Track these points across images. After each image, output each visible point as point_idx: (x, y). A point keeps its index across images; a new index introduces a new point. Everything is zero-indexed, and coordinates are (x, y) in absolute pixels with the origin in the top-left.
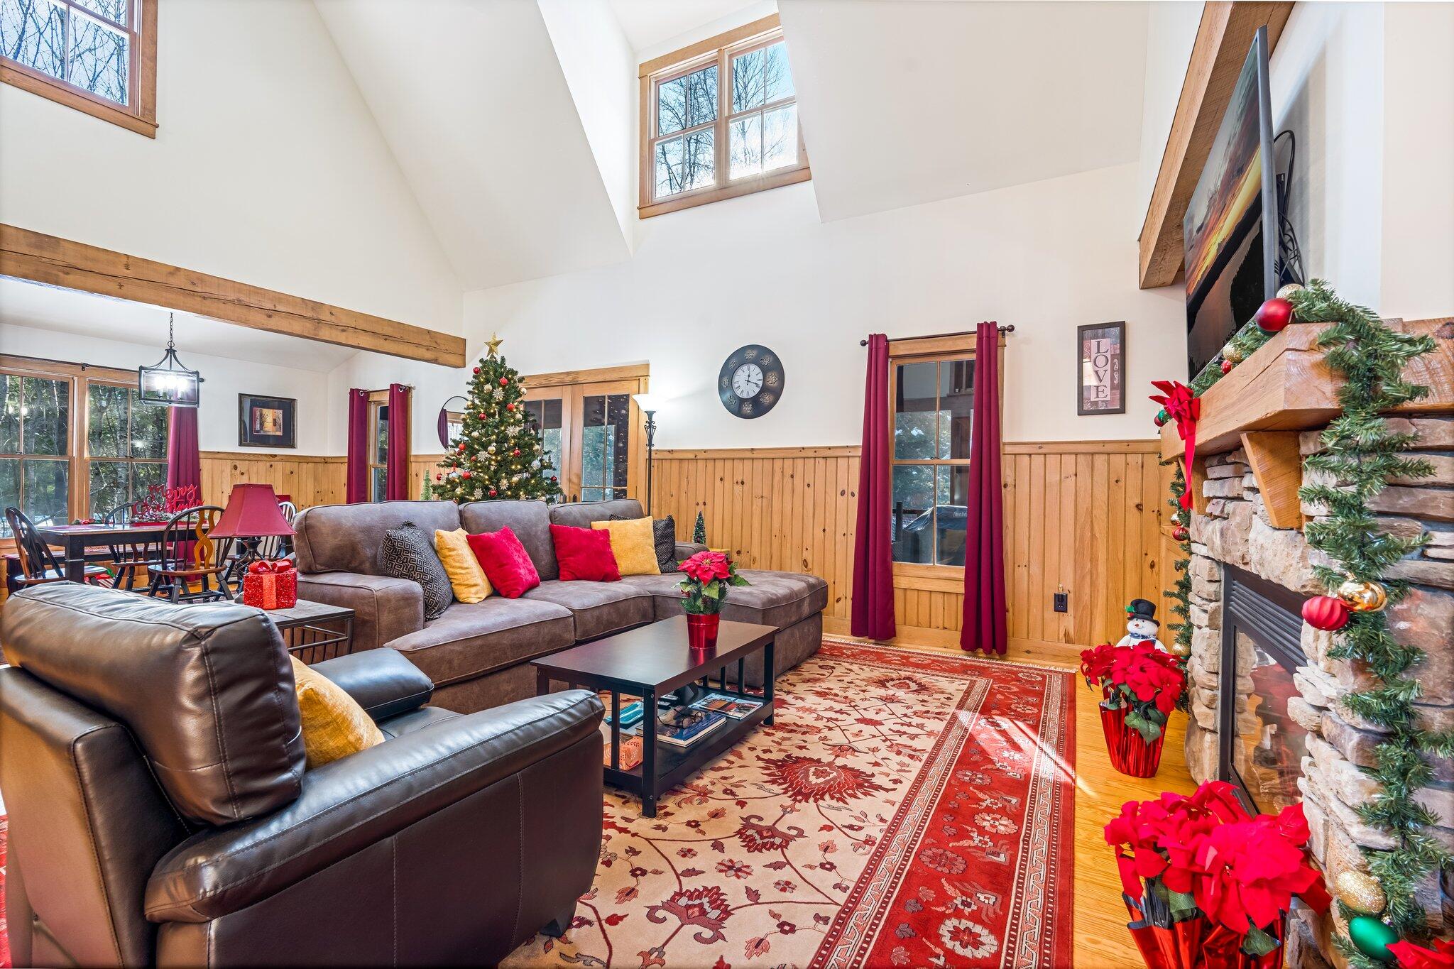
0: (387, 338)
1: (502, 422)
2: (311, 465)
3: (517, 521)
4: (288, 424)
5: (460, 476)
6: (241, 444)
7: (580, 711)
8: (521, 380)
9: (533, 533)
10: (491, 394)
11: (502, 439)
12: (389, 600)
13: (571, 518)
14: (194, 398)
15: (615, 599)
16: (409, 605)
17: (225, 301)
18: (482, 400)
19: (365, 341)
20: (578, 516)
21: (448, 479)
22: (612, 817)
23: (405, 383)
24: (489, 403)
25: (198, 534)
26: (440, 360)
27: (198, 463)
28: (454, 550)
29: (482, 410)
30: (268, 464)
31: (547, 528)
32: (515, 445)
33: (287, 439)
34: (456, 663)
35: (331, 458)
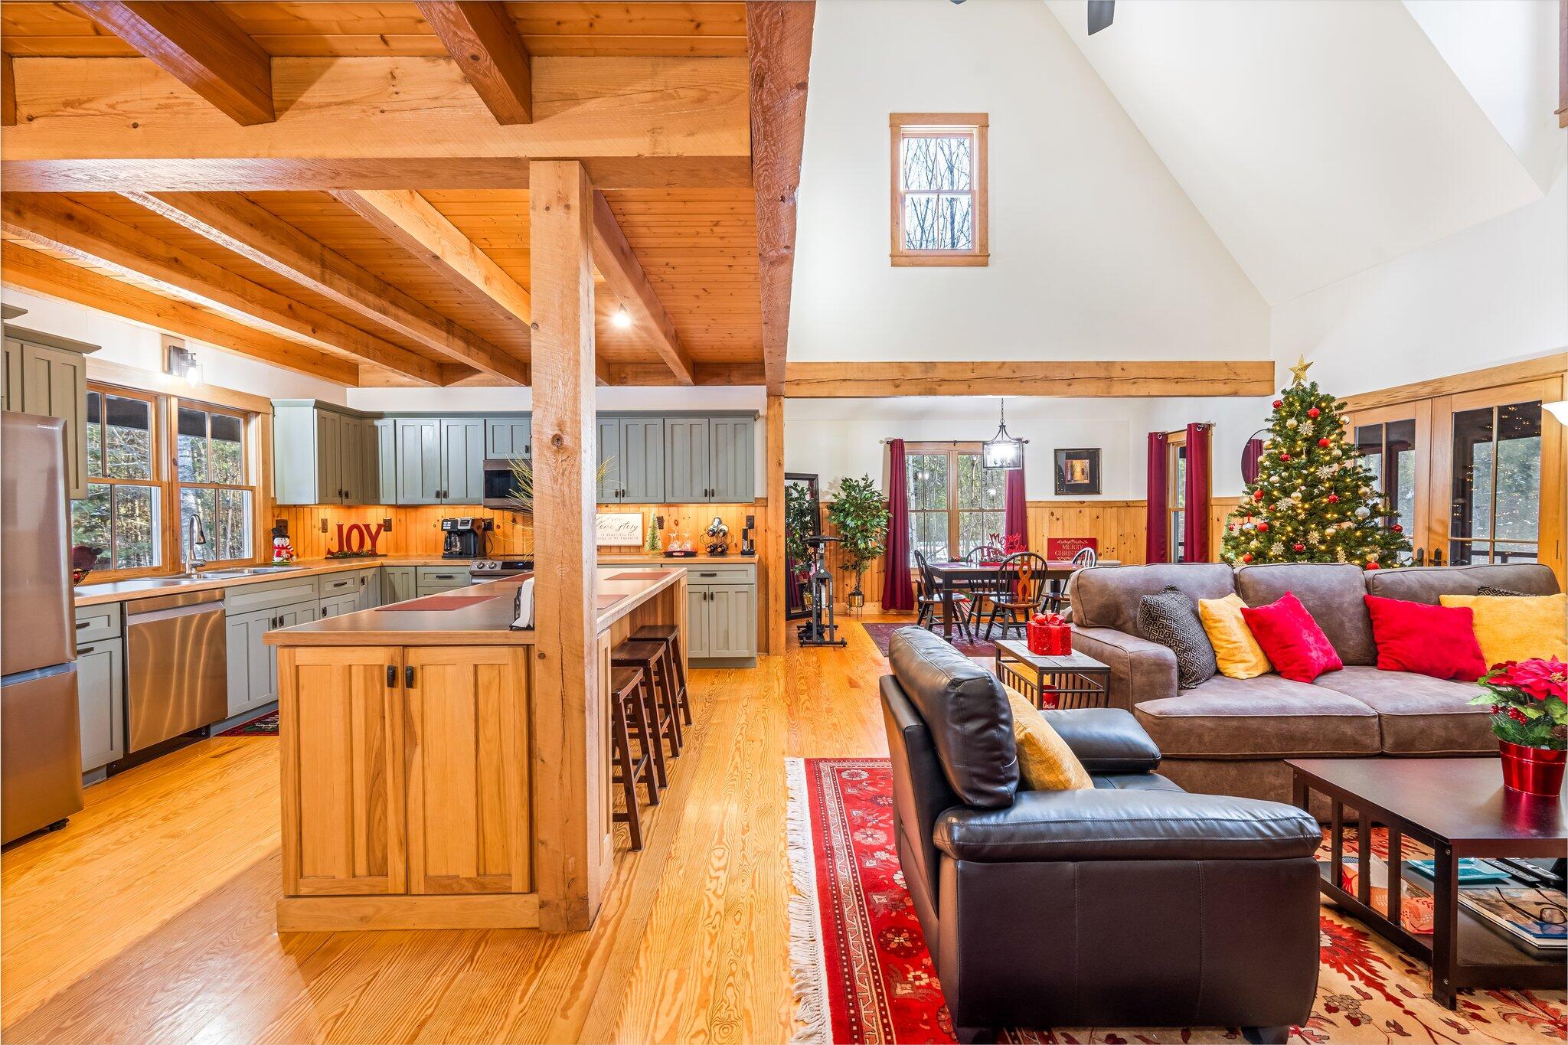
0: (1178, 380)
1: (1311, 462)
2: (1115, 509)
3: (1312, 590)
4: (1094, 472)
5: (1256, 526)
6: (1056, 494)
7: (1286, 830)
8: (1340, 407)
9: (1335, 606)
10: (1296, 431)
11: (1313, 482)
12: (1141, 663)
13: (1403, 589)
14: (1020, 462)
15: (1459, 709)
16: (1162, 671)
17: (1035, 380)
18: (1286, 437)
19: (1155, 388)
20: (1416, 586)
21: (1241, 530)
22: (1384, 979)
23: (1203, 420)
24: (1294, 441)
25: (1021, 575)
26: (1241, 392)
27: (1026, 512)
28: (1220, 621)
29: (1285, 450)
30: (1078, 510)
31: (1359, 600)
32: (1331, 488)
33: (1093, 487)
34: (1206, 738)
35: (1133, 502)
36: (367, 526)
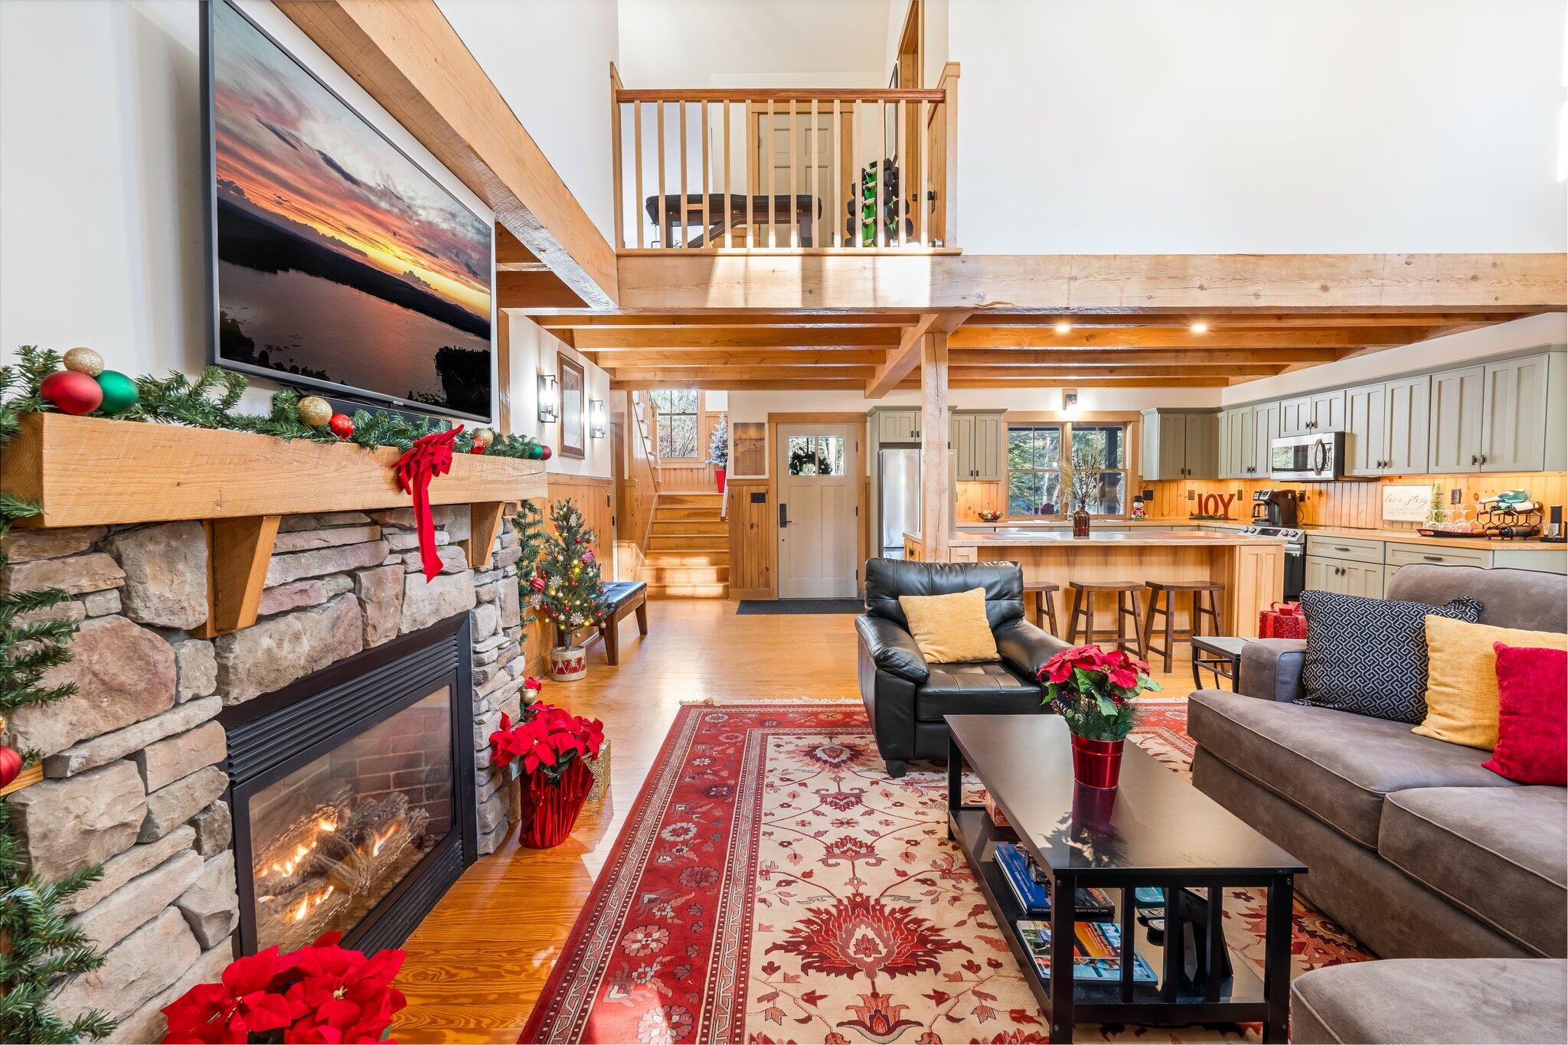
36: (1221, 496)
